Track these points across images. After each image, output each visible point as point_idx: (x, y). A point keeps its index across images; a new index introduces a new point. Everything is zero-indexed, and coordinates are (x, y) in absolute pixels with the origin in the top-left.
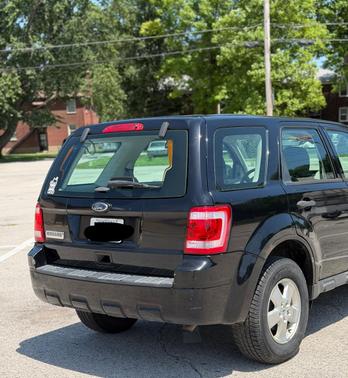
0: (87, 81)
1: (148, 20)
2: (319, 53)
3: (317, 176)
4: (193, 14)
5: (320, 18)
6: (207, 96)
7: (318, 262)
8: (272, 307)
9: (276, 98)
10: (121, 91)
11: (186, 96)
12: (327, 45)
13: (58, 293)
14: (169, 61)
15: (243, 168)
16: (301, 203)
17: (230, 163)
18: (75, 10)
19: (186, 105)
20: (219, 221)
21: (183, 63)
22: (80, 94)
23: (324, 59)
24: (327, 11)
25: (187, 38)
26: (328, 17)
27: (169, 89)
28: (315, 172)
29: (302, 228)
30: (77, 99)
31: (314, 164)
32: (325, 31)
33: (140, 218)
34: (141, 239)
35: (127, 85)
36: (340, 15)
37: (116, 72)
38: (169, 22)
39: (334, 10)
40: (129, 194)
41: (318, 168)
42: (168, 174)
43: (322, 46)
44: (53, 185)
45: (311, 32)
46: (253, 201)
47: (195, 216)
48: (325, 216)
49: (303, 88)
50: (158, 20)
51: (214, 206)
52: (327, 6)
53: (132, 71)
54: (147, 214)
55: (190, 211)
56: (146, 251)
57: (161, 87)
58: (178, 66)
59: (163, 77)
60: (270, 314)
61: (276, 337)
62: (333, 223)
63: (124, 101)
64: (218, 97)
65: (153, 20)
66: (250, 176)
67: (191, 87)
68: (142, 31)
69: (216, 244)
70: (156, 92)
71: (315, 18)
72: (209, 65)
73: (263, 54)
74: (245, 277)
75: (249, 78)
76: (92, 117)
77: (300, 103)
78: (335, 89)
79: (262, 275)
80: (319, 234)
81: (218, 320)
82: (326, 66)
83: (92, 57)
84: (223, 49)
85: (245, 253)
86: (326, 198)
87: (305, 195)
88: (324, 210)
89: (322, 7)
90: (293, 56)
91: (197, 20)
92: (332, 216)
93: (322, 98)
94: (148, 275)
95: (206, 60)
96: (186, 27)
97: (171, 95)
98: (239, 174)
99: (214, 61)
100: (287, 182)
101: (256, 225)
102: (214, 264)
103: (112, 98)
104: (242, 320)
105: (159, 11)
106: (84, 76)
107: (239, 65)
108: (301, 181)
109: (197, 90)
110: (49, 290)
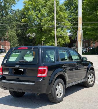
0: (7, 34)
1: (24, 18)
2: (68, 29)
3: (67, 60)
4: (36, 17)
5: (69, 20)
6: (40, 39)
7: (67, 80)
8: (57, 90)
9: (58, 40)
10: (17, 37)
11: (34, 38)
12: (70, 27)
13: (6, 87)
14: (30, 29)
15: (50, 58)
16: (63, 66)
17: (47, 57)
18: (4, 15)
19: (34, 41)
20: (45, 70)
21: (33, 30)
22: (5, 37)
23: (70, 30)
24: (70, 19)
25: (34, 23)
26: (71, 20)
27: (29, 36)
28: (67, 59)
29: (63, 72)
30: (4, 38)
31: (66, 57)
32: (70, 24)
33: (27, 69)
34: (27, 74)
35: (18, 35)
36: (74, 20)
37: (15, 31)
38: (29, 19)
39: (72, 18)
40: (24, 63)
41: (67, 58)
42: (34, 59)
43: (69, 27)
44: (5, 61)
45: (66, 24)
46: (52, 65)
47: (40, 68)
48: (69, 69)
49: (64, 37)
50: (27, 19)
51: (44, 66)
52: (70, 17)
53: (19, 31)
54: (29, 68)
55: (38, 67)
56: (28, 76)
57: (27, 36)
58: (32, 31)
59: (28, 33)
60: (56, 91)
61: (57, 97)
62: (71, 71)
63: (17, 39)
64: (43, 39)
65: (25, 18)
66: (52, 60)
67: (35, 36)
68: (22, 21)
69: (44, 75)
70: (26, 37)
71: (67, 20)
72: (40, 31)
73: (54, 29)
74: (51, 83)
75: (51, 35)
76: (8, 43)
77: (64, 41)
78: (72, 38)
79: (54, 82)
80: (67, 74)
81: (45, 92)
82: (70, 32)
83: (9, 28)
84: (44, 27)
85: (51, 77)
86: (70, 65)
87: (64, 64)
88: (69, 68)
89: (69, 17)
90: (62, 30)
91: (37, 19)
92: (71, 70)
93: (69, 40)
94: (28, 82)
95: (39, 29)
96: (34, 20)
97: (30, 38)
98: (49, 59)
99: (41, 30)
100: (60, 61)
101: (53, 71)
102: (44, 79)
103: (14, 38)
104: (50, 92)
105: (27, 16)
106: (6, 32)
107: (48, 31)
108: (64, 61)
109: (37, 37)
110: (4, 86)
